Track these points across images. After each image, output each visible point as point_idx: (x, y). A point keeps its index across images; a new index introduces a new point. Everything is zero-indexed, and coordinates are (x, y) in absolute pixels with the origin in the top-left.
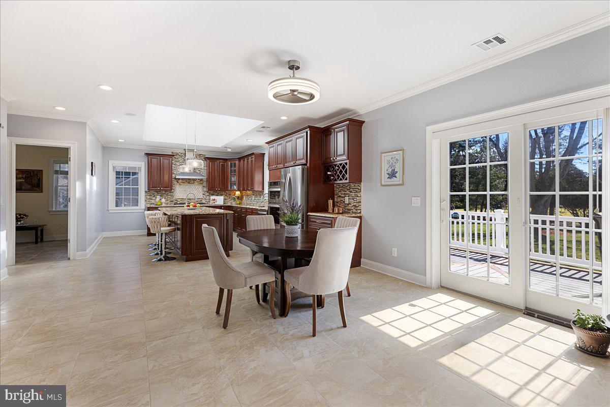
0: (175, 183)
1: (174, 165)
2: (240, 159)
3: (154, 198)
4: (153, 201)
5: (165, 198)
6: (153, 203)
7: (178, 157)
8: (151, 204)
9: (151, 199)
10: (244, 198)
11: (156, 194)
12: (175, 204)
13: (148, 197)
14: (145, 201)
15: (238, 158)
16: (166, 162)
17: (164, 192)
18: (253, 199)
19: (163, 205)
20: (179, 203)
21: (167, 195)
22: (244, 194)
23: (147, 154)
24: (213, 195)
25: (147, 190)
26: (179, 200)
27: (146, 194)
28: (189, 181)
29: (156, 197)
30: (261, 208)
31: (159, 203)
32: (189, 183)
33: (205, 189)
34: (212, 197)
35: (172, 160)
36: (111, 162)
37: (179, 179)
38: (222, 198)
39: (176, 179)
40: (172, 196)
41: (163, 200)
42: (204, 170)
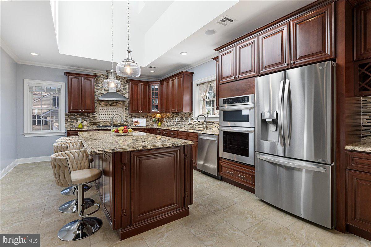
0: (98, 105)
1: (97, 86)
2: (162, 82)
3: (75, 121)
4: (74, 124)
5: (87, 121)
6: (75, 126)
7: (100, 78)
8: (73, 127)
9: (72, 122)
10: (165, 120)
11: (78, 116)
12: (97, 127)
13: (69, 120)
14: (66, 124)
15: (160, 81)
16: (88, 83)
17: (86, 114)
18: (177, 121)
19: (85, 128)
20: (101, 125)
21: (90, 117)
22: (164, 116)
23: (67, 74)
24: (135, 117)
25: (67, 112)
26: (102, 122)
27: (67, 117)
28: (112, 103)
29: (78, 120)
30: (193, 131)
31: (80, 126)
32: (112, 105)
33: (127, 112)
34: (135, 120)
35: (94, 81)
36: (26, 81)
37: (101, 101)
38: (144, 120)
39: (99, 101)
40: (95, 119)
41: (85, 123)
42: (126, 93)
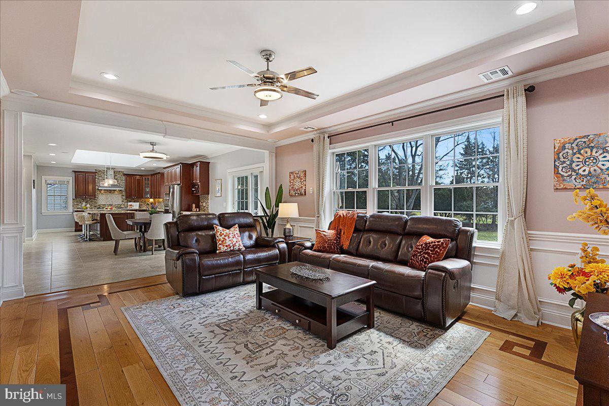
0: (99, 192)
1: (97, 179)
2: (151, 175)
3: (80, 204)
4: (79, 206)
5: (89, 204)
6: (80, 208)
7: (100, 173)
8: (78, 208)
9: (78, 205)
10: (157, 204)
11: (82, 201)
13: (75, 203)
14: (73, 206)
16: (90, 177)
17: (89, 200)
19: (88, 209)
20: (101, 207)
21: (92, 202)
22: (156, 201)
23: (75, 172)
24: (130, 201)
25: (74, 198)
26: (101, 205)
27: (74, 201)
28: (110, 191)
29: (82, 203)
31: (85, 208)
32: (110, 193)
33: (124, 197)
34: (129, 204)
35: (95, 176)
36: (43, 178)
37: (101, 190)
38: (138, 204)
39: (98, 189)
40: (96, 203)
42: (123, 183)
